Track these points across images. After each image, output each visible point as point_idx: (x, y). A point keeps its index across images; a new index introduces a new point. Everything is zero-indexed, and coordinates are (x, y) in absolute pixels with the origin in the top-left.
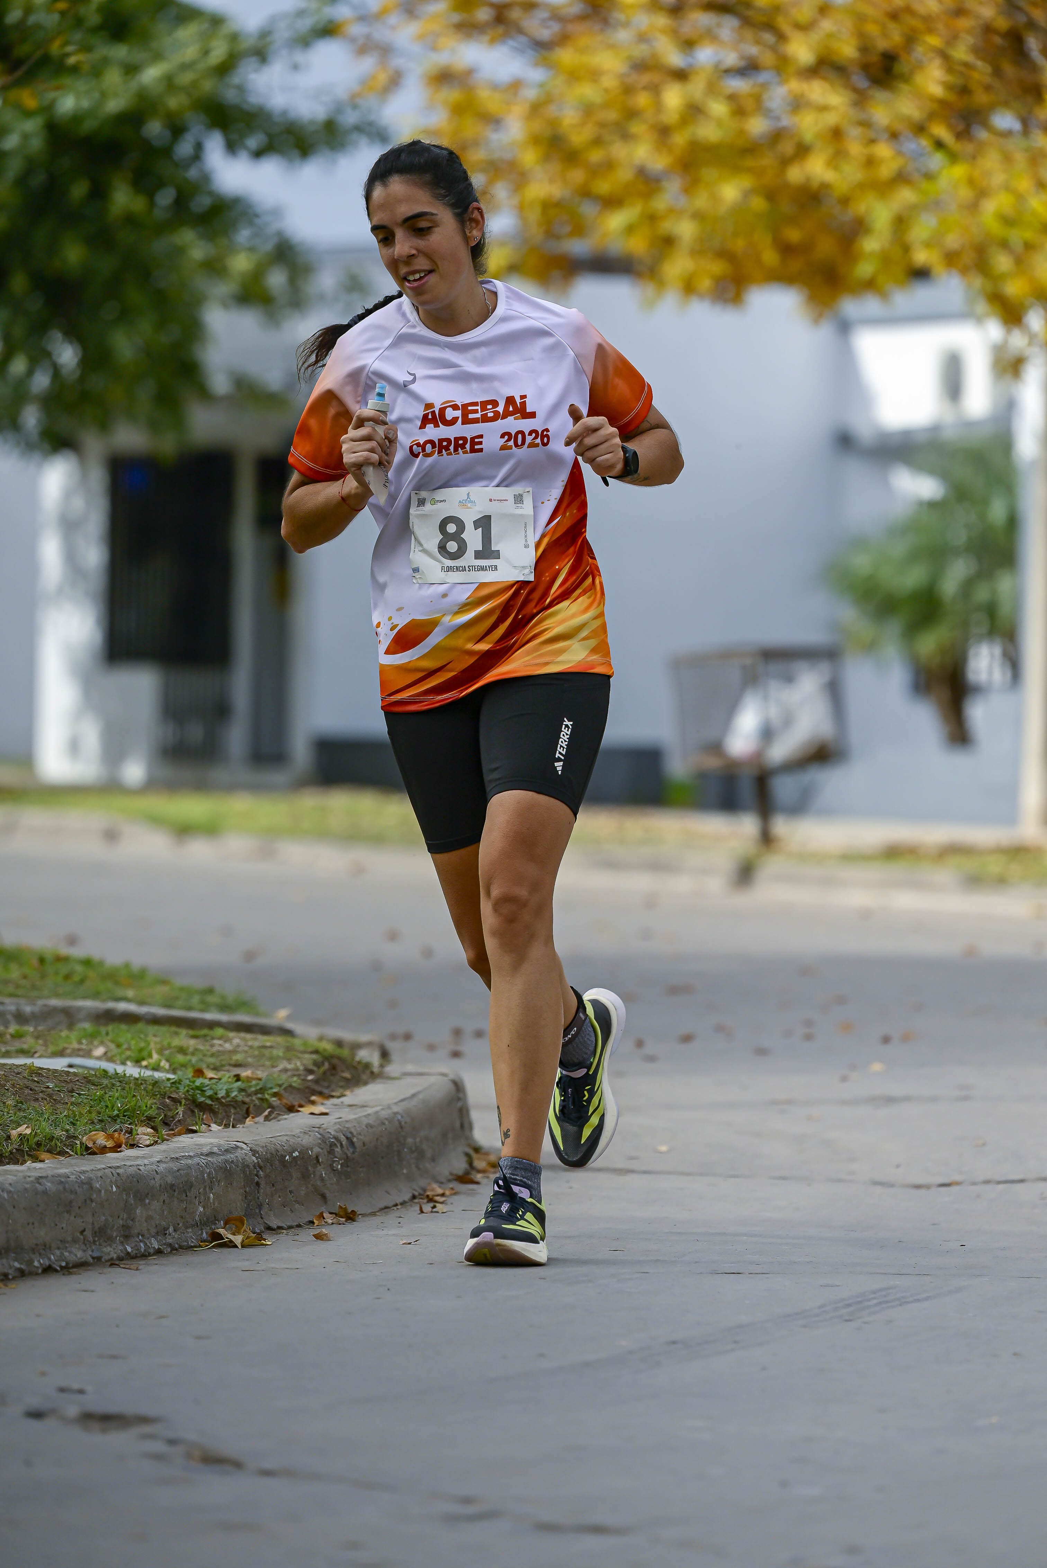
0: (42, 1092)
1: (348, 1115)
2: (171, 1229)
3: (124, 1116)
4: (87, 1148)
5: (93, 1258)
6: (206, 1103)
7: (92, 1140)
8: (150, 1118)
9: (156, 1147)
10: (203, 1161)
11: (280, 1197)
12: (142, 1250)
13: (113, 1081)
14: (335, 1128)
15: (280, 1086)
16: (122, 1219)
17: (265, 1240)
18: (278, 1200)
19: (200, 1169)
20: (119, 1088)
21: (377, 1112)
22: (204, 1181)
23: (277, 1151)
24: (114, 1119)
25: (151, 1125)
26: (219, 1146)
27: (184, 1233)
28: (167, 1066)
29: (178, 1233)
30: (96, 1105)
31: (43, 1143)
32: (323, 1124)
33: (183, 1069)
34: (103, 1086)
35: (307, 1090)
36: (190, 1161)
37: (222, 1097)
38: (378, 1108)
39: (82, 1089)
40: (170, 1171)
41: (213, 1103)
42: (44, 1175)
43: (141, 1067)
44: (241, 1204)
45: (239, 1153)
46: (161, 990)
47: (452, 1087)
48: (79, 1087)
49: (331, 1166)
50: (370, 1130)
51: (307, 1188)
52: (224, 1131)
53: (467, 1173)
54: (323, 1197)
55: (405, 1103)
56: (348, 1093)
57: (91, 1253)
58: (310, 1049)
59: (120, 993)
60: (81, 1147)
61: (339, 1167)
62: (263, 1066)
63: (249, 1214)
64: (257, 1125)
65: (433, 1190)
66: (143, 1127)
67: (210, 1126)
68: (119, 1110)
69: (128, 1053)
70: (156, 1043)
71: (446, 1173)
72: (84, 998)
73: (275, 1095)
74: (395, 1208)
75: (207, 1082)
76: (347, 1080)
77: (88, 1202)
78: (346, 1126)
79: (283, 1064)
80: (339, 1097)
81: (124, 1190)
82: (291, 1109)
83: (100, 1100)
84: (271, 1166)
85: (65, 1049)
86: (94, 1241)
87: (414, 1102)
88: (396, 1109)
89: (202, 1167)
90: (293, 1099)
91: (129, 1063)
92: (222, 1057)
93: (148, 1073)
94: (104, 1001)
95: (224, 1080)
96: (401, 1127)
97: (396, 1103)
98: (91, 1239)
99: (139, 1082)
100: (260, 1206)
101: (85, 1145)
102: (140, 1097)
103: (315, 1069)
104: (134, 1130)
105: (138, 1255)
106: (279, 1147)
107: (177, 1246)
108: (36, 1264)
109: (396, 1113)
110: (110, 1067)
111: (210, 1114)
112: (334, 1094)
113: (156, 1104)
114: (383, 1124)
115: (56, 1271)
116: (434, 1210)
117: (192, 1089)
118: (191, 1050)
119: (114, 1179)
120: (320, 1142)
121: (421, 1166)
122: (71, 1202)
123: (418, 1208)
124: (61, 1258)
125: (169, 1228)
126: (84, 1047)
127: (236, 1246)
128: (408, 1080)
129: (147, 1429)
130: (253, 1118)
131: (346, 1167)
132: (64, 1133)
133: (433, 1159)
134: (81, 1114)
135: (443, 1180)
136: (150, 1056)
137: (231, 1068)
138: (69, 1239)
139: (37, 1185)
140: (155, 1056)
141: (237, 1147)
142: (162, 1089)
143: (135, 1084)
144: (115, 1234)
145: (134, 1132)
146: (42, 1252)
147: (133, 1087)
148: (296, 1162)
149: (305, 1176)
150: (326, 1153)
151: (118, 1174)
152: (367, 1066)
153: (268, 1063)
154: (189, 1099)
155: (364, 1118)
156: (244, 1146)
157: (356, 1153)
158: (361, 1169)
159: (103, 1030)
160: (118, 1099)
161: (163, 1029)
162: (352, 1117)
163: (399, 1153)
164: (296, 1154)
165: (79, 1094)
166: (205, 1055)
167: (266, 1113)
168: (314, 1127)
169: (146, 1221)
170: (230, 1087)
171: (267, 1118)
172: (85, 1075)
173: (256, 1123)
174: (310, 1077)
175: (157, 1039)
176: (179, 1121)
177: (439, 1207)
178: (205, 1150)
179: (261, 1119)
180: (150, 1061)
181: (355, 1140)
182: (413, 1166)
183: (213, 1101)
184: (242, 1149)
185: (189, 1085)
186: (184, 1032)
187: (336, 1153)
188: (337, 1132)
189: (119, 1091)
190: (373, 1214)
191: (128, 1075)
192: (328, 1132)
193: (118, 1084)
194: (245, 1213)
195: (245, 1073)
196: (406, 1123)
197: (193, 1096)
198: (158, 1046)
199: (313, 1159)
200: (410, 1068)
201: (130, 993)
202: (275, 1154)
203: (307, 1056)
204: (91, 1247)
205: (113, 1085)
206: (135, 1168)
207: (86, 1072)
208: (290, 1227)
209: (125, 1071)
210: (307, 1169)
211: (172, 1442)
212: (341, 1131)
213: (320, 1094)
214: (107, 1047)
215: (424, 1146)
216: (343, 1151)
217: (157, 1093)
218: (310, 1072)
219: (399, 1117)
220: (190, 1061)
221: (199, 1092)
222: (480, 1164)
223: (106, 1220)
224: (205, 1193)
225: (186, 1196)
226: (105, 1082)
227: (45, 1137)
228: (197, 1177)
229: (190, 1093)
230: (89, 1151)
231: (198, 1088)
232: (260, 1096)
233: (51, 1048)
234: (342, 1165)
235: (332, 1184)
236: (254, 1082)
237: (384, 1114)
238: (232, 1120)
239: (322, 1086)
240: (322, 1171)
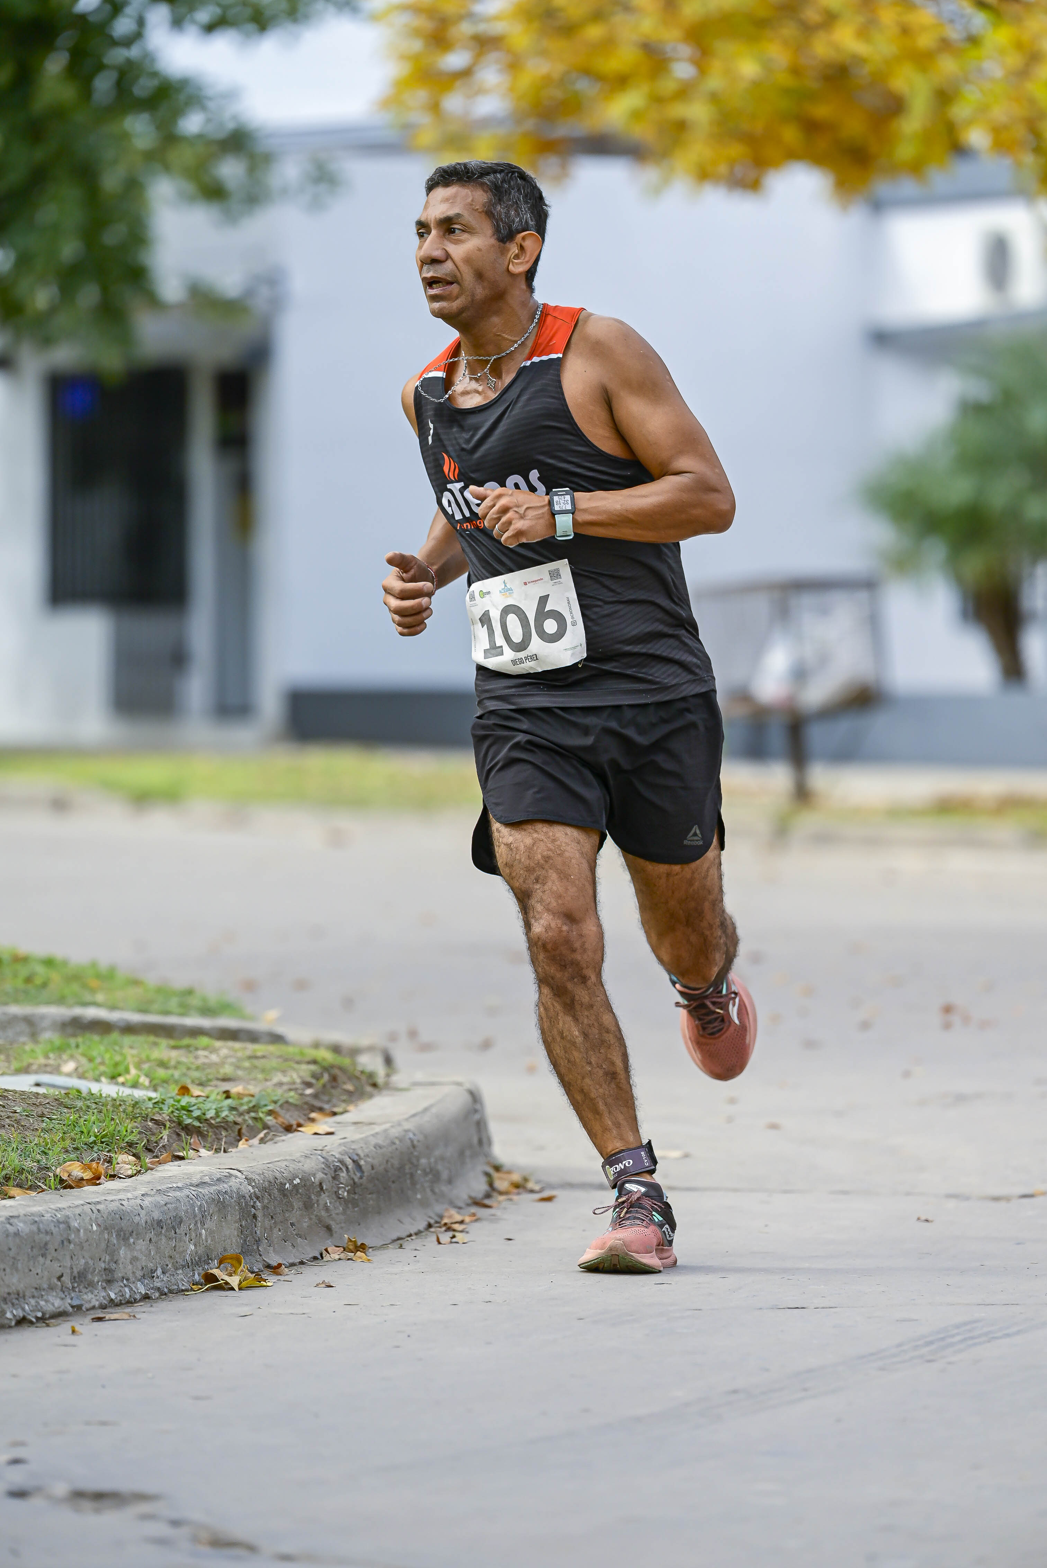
0: (8, 1118)
1: (353, 1135)
2: (159, 1271)
3: (102, 1143)
4: (62, 1181)
5: (72, 1307)
6: (193, 1125)
7: (68, 1172)
8: (131, 1145)
9: (139, 1177)
10: (193, 1192)
11: (280, 1230)
12: (128, 1296)
13: (88, 1103)
14: (340, 1150)
15: (275, 1102)
16: (104, 1262)
17: (265, 1281)
18: (277, 1234)
19: (190, 1202)
20: (95, 1111)
21: (386, 1131)
22: (195, 1216)
23: (276, 1178)
24: (90, 1146)
25: (132, 1152)
26: (210, 1176)
27: (174, 1275)
28: (147, 1083)
29: (167, 1275)
30: (69, 1131)
31: (12, 1176)
32: (326, 1146)
33: (165, 1085)
34: (78, 1108)
35: (306, 1106)
36: (178, 1194)
37: (211, 1118)
38: (387, 1126)
39: (53, 1113)
40: (157, 1205)
41: (201, 1125)
42: (15, 1214)
43: (117, 1084)
44: (236, 1240)
45: (234, 1183)
46: (133, 993)
47: (467, 1098)
48: (50, 1111)
49: (336, 1193)
50: (379, 1151)
51: (310, 1219)
52: (215, 1157)
53: (488, 1196)
54: (329, 1228)
55: (417, 1118)
56: (351, 1108)
57: (70, 1301)
58: (308, 1059)
59: (88, 998)
60: (55, 1180)
61: (346, 1194)
62: (255, 1079)
63: (246, 1251)
64: (251, 1150)
65: (450, 1217)
66: (123, 1154)
67: (198, 1151)
68: (96, 1136)
69: (102, 1068)
70: (133, 1056)
71: (465, 1196)
72: (49, 1003)
73: (270, 1113)
74: (408, 1239)
75: (193, 1101)
76: (350, 1093)
77: (66, 1243)
78: (353, 1147)
79: (278, 1077)
80: (342, 1113)
81: (106, 1229)
82: (289, 1129)
83: (74, 1125)
84: (270, 1195)
85: (29, 1065)
86: (73, 1287)
87: (427, 1118)
88: (407, 1126)
89: (192, 1199)
90: (291, 1118)
91: (103, 1079)
92: (208, 1071)
93: (126, 1092)
94: (70, 1006)
95: (213, 1097)
96: (414, 1147)
97: (407, 1120)
98: (70, 1286)
99: (117, 1103)
100: (258, 1241)
101: (59, 1177)
102: (119, 1120)
103: (313, 1081)
104: (114, 1159)
105: (123, 1302)
106: (278, 1175)
107: (166, 1290)
108: (9, 1315)
109: (407, 1131)
110: (84, 1086)
111: (198, 1136)
112: (336, 1110)
113: (137, 1127)
114: (394, 1143)
115: (31, 1323)
116: (454, 1240)
117: (177, 1109)
118: (173, 1063)
119: (94, 1217)
120: (323, 1166)
121: (437, 1190)
122: (46, 1244)
123: (435, 1239)
124: (37, 1308)
125: (156, 1270)
126: (51, 1062)
127: (232, 1289)
128: (419, 1091)
129: (144, 1508)
130: (247, 1140)
131: (353, 1194)
132: (35, 1164)
133: (450, 1181)
134: (54, 1143)
135: (462, 1205)
136: (127, 1071)
137: (219, 1083)
138: (45, 1286)
139: (8, 1226)
140: (133, 1071)
141: (231, 1175)
142: (143, 1110)
143: (113, 1105)
144: (96, 1279)
145: (114, 1162)
146: (15, 1301)
147: (111, 1110)
148: (297, 1191)
149: (308, 1206)
150: (331, 1179)
151: (99, 1211)
152: (371, 1076)
153: (260, 1076)
154: (174, 1122)
155: (371, 1138)
156: (239, 1174)
157: (364, 1178)
158: (370, 1196)
159: (72, 1041)
160: (94, 1124)
161: (140, 1039)
162: (358, 1136)
163: (412, 1175)
164: (296, 1182)
165: (51, 1119)
166: (189, 1069)
167: (262, 1135)
168: (315, 1150)
169: (131, 1263)
170: (219, 1106)
171: (262, 1141)
172: (56, 1097)
173: (250, 1146)
174: (309, 1091)
175: (134, 1052)
176: (164, 1146)
177: (460, 1237)
178: (195, 1181)
179: (255, 1141)
180: (128, 1077)
181: (362, 1163)
182: (428, 1190)
183: (201, 1123)
184: (236, 1177)
185: (173, 1106)
186: (164, 1042)
187: (342, 1178)
188: (342, 1155)
189: (95, 1114)
190: (384, 1246)
191: (104, 1095)
192: (332, 1155)
193: (94, 1106)
194: (242, 1250)
195: (236, 1089)
196: (418, 1141)
197: (178, 1117)
198: (136, 1060)
199: (316, 1186)
200: (419, 1076)
201: (100, 997)
202: (273, 1182)
203: (304, 1067)
204: (69, 1294)
205: (88, 1107)
206: (117, 1204)
207: (57, 1093)
208: (292, 1265)
209: (100, 1091)
210: (310, 1197)
211: (176, 1523)
212: (346, 1153)
213: (321, 1110)
214: (78, 1061)
215: (440, 1167)
216: (349, 1176)
217: (138, 1115)
218: (309, 1085)
219: (411, 1135)
220: (173, 1076)
221: (185, 1113)
222: (501, 1184)
223: (87, 1263)
224: (197, 1229)
225: (175, 1233)
226: (79, 1104)
227: (14, 1169)
228: (186, 1212)
229: (175, 1114)
230: (64, 1184)
231: (183, 1108)
232: (253, 1114)
233: (15, 1065)
234: (348, 1192)
235: (337, 1214)
236: (246, 1099)
237: (395, 1132)
238: (223, 1143)
239: (322, 1101)
240: (326, 1199)
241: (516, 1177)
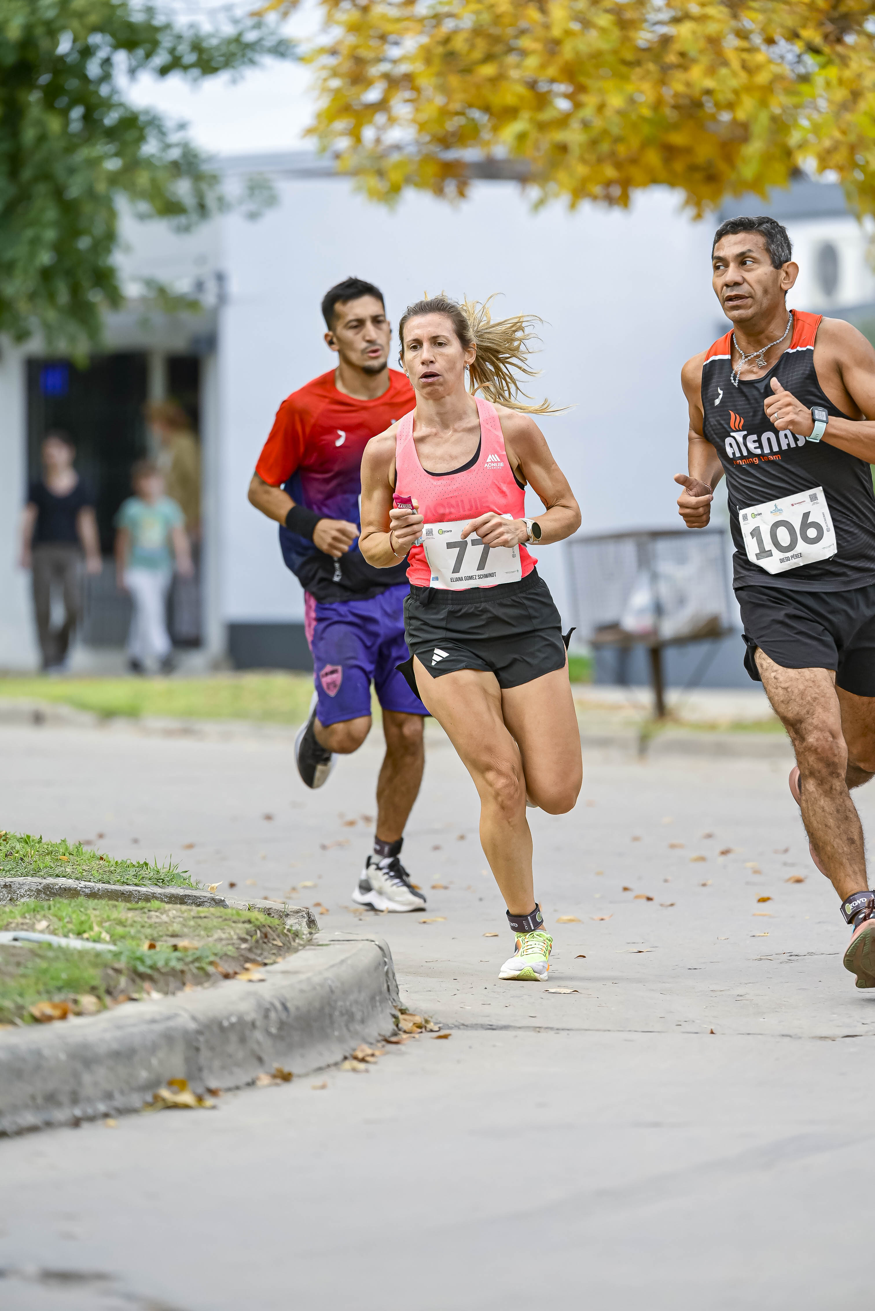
1: (282, 982)
2: (117, 1093)
3: (69, 986)
4: (35, 1018)
5: (43, 1122)
6: (146, 972)
7: (39, 1010)
8: (93, 988)
9: (100, 1015)
10: (146, 1028)
11: (219, 1060)
12: (90, 1114)
13: (57, 954)
14: (270, 994)
15: (216, 954)
16: (71, 1085)
17: (206, 1102)
18: (217, 1064)
19: (143, 1036)
20: (64, 960)
21: (309, 979)
22: (147, 1047)
23: (215, 1017)
25: (95, 994)
26: (160, 1014)
27: (129, 1097)
28: (107, 938)
29: (124, 1096)
30: (42, 977)
32: (260, 991)
33: (123, 940)
34: (48, 958)
35: (241, 958)
36: (133, 1029)
37: (161, 967)
38: (309, 974)
39: (28, 962)
40: (115, 1039)
41: (153, 973)
43: (82, 939)
44: (182, 1068)
45: (179, 1020)
46: (97, 866)
47: (378, 952)
48: (25, 960)
49: (267, 1030)
50: (303, 995)
51: (245, 1051)
52: (164, 999)
53: (395, 1034)
54: (260, 1060)
55: (335, 969)
56: (280, 960)
57: (41, 1118)
58: (243, 919)
59: (59, 869)
60: (29, 1017)
61: (275, 1030)
62: (199, 935)
63: (190, 1077)
64: (194, 993)
65: (363, 1051)
66: (87, 996)
67: (150, 994)
68: (64, 981)
69: (70, 926)
70: (96, 916)
71: (375, 1034)
72: (25, 874)
73: (211, 963)
74: (328, 1069)
76: (279, 948)
77: (38, 1069)
78: (281, 992)
79: (218, 934)
80: (272, 964)
81: (72, 1057)
82: (227, 976)
83: (45, 972)
84: (210, 1031)
85: (9, 924)
86: (45, 1106)
87: (343, 968)
88: (327, 974)
89: (145, 1034)
90: (229, 967)
91: (71, 935)
92: (160, 928)
93: (89, 945)
94: (44, 877)
96: (332, 992)
97: (327, 969)
98: (41, 1104)
99: (82, 954)
100: (200, 1069)
101: (32, 1014)
102: (84, 968)
103: (249, 938)
104: (79, 999)
105: (86, 1118)
106: (217, 1014)
107: (123, 1109)
109: (326, 979)
110: (53, 940)
111: (150, 983)
112: (266, 961)
113: (99, 974)
114: (315, 989)
115: (9, 1135)
116: (366, 1070)
117: (132, 959)
118: (129, 922)
119: (62, 1048)
120: (256, 1007)
121: (352, 1028)
122: (21, 1070)
123: (350, 1068)
124: (13, 1122)
125: (115, 1092)
126: (27, 921)
128: (338, 946)
129: (104, 1285)
130: (190, 985)
131: (281, 1031)
132: (13, 1004)
133: (363, 1021)
134: (28, 985)
135: (373, 1041)
136: (91, 928)
137: (169, 939)
138: (21, 1105)
140: (96, 928)
141: (178, 1014)
142: (104, 960)
143: (78, 956)
144: (63, 1099)
145: (80, 1001)
147: (77, 960)
148: (234, 1027)
149: (243, 1040)
150: (262, 1018)
151: (67, 1043)
152: (296, 935)
153: (202, 933)
154: (130, 970)
155: (297, 984)
156: (184, 1013)
157: (290, 1017)
158: (295, 1032)
159: (45, 904)
160: (63, 971)
161: (102, 903)
162: (286, 983)
163: (331, 1016)
164: (233, 1020)
165: (26, 967)
166: (143, 927)
167: (203, 981)
168: (251, 994)
169: (93, 1086)
170: (169, 957)
171: (204, 986)
172: (30, 948)
173: (193, 991)
174: (244, 946)
175: (97, 913)
176: (121, 990)
177: (370, 1067)
178: (148, 1017)
179: (197, 986)
180: (92, 933)
181: (289, 1005)
182: (344, 1028)
183: (153, 971)
184: (182, 1015)
185: (129, 956)
186: (122, 905)
187: (271, 1017)
188: (272, 999)
189: (63, 963)
190: (306, 1075)
191: (71, 948)
192: (264, 998)
193: (62, 956)
194: (187, 1076)
195: (182, 943)
196: (336, 987)
197: (134, 966)
198: (99, 919)
199: (250, 1024)
200: (337, 935)
201: (69, 869)
202: (213, 1020)
203: (240, 925)
204: (41, 1112)
205: (58, 957)
206: (82, 1037)
207: (32, 946)
208: (229, 1089)
209: (68, 944)
210: (244, 1033)
211: (129, 1297)
212: (276, 997)
213: (253, 961)
214: (50, 920)
215: (354, 1009)
216: (277, 1016)
217: (99, 964)
218: (244, 940)
219: (330, 983)
220: (129, 932)
221: (140, 962)
222: (406, 1024)
223: (56, 1086)
224: (148, 1058)
225: (131, 1062)
226: (50, 954)
228: (140, 1045)
229: (131, 963)
230: (37, 1020)
232: (197, 964)
234: (277, 1028)
235: (268, 1047)
236: (191, 952)
237: (317, 979)
238: (171, 987)
239: (256, 954)
240: (258, 1035)
241: (419, 1019)
